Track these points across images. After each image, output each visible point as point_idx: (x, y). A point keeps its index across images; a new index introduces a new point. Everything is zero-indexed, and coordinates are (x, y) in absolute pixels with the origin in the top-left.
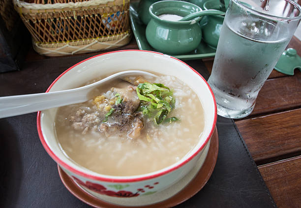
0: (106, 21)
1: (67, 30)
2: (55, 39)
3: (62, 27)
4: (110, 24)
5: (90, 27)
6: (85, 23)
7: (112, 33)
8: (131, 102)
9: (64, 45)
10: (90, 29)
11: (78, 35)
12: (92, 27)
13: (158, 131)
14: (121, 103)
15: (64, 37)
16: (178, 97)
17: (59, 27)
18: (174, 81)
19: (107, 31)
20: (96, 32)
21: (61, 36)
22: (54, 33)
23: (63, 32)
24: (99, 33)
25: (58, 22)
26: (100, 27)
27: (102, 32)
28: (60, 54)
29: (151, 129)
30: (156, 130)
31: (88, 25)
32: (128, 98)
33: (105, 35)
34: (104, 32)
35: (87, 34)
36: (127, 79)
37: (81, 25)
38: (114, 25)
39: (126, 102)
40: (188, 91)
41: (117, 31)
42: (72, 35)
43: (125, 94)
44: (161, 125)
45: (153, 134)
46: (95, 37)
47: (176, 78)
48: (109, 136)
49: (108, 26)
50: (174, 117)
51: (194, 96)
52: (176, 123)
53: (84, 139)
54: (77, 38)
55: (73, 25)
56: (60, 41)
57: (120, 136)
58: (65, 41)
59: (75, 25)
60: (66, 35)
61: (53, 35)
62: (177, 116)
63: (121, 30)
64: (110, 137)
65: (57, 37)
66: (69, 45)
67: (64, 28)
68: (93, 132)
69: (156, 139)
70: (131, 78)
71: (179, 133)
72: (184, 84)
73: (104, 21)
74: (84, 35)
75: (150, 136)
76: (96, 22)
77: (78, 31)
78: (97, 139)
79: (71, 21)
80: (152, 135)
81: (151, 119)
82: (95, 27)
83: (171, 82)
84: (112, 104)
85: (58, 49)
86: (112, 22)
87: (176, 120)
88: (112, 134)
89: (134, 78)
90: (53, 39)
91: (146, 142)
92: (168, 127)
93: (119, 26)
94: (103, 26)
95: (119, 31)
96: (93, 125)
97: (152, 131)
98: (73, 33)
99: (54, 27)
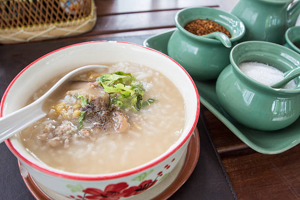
0: (65, 4)
1: (22, 14)
2: (8, 24)
3: (16, 11)
4: (69, 8)
5: (47, 10)
6: (42, 6)
7: (71, 18)
8: (100, 98)
9: (19, 31)
10: (47, 13)
11: (33, 20)
12: (50, 11)
13: (142, 117)
14: (88, 103)
15: (19, 22)
16: (143, 80)
17: (12, 11)
18: (129, 66)
19: (66, 16)
20: (54, 17)
21: (16, 21)
22: (7, 17)
23: (17, 16)
24: (58, 17)
25: (12, 6)
26: (59, 11)
27: (60, 16)
28: (14, 41)
29: (135, 117)
30: (139, 117)
31: (45, 9)
32: (94, 96)
33: (64, 20)
34: (63, 17)
35: (44, 19)
36: (78, 79)
37: (37, 9)
38: (74, 10)
39: (93, 100)
40: (149, 72)
41: (78, 16)
42: (27, 19)
43: (87, 94)
44: (142, 110)
45: (139, 121)
46: (53, 22)
47: (129, 63)
48: (96, 139)
49: (67, 10)
50: (150, 99)
51: (157, 74)
52: (155, 104)
53: (70, 153)
54: (33, 23)
55: (29, 8)
56: (15, 26)
57: (107, 135)
58: (20, 26)
59: (31, 8)
60: (21, 20)
61: (7, 20)
62: (152, 97)
63: (82, 14)
64: (98, 140)
65: (11, 22)
66: (25, 30)
67: (19, 11)
68: (76, 142)
69: (145, 124)
70: (81, 76)
71: (164, 111)
72: (141, 66)
73: (62, 5)
74: (41, 20)
75: (138, 124)
76: (54, 5)
77: (34, 15)
78: (85, 147)
79: (26, 5)
80: (139, 123)
81: (129, 108)
82: (53, 11)
83: (127, 68)
84: (79, 108)
85: (13, 35)
86: (71, 6)
87: (153, 101)
88: (97, 136)
89: (85, 76)
90: (6, 24)
91: (138, 131)
92: (150, 110)
93: (79, 10)
94: (61, 10)
95: (80, 16)
96: (71, 135)
97: (137, 119)
98: (29, 17)
99: (7, 10)
